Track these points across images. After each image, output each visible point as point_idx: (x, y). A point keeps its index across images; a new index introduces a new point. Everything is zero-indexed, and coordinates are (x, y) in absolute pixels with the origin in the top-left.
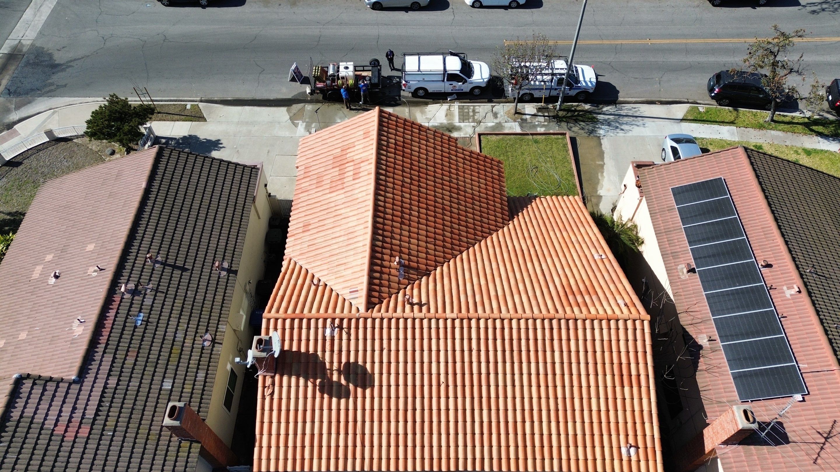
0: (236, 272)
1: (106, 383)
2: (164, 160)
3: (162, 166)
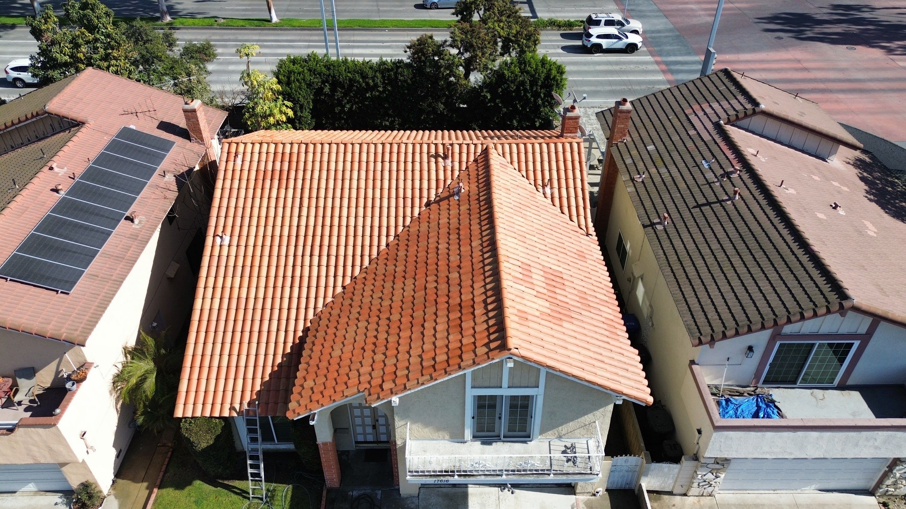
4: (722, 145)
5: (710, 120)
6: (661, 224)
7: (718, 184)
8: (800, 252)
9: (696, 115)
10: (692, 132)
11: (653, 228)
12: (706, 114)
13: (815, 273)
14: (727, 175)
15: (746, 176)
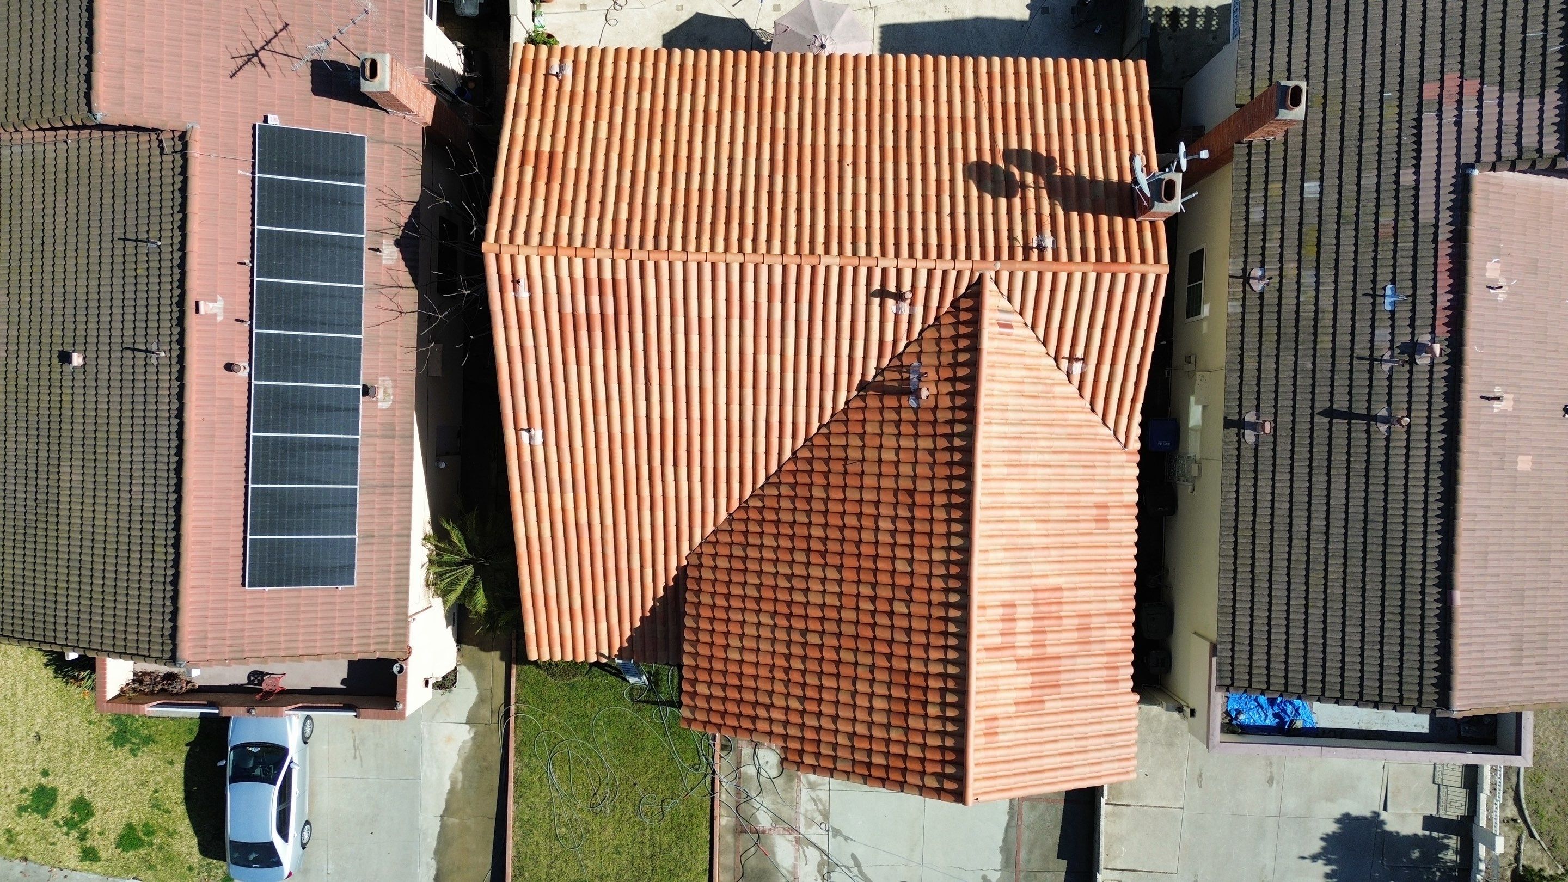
0: (1228, 424)
1: (1417, 173)
2: (1431, 675)
3: (1431, 658)
4: (1445, 249)
5: (1458, 155)
6: (1255, 430)
7: (1386, 367)
8: (1433, 592)
9: (1440, 117)
10: (1407, 177)
11: (1238, 435)
12: (1458, 123)
13: (1432, 641)
14: (1412, 349)
15: (1441, 371)
